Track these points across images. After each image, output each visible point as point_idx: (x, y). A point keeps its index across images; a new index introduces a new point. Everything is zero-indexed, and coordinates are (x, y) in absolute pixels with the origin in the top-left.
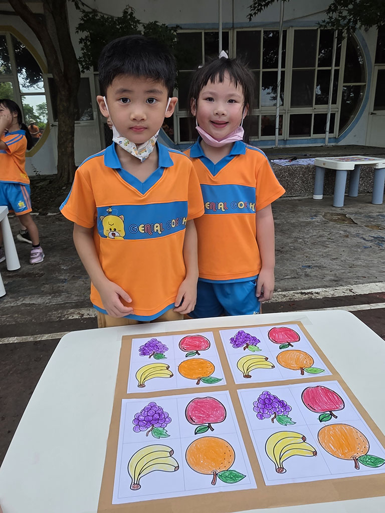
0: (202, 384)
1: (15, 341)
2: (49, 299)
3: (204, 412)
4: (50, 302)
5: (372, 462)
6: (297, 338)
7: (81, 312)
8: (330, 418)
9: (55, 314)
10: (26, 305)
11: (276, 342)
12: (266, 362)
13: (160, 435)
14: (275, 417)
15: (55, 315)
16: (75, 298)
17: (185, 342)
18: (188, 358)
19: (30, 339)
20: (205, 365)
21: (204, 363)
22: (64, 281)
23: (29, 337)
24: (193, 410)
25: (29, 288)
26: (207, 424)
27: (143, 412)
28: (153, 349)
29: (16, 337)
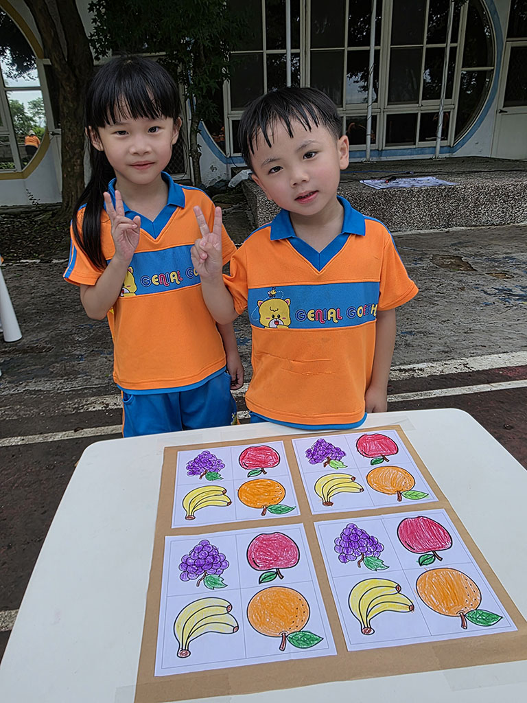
0: (269, 515)
1: (18, 442)
2: (61, 383)
3: (271, 553)
4: (63, 388)
5: (484, 619)
6: (394, 449)
7: (105, 401)
8: (432, 560)
9: (70, 404)
10: (30, 392)
11: (367, 456)
12: (353, 484)
13: (214, 585)
14: (363, 559)
15: (70, 406)
16: (96, 382)
17: (247, 456)
18: (251, 479)
19: (39, 439)
20: (272, 488)
21: (272, 486)
22: (80, 357)
23: (37, 436)
24: (256, 551)
25: (33, 367)
26: (275, 570)
27: (192, 554)
28: (205, 465)
29: (19, 438)
